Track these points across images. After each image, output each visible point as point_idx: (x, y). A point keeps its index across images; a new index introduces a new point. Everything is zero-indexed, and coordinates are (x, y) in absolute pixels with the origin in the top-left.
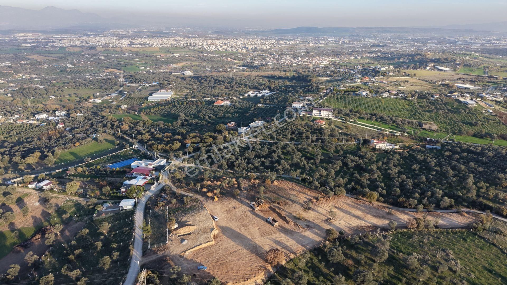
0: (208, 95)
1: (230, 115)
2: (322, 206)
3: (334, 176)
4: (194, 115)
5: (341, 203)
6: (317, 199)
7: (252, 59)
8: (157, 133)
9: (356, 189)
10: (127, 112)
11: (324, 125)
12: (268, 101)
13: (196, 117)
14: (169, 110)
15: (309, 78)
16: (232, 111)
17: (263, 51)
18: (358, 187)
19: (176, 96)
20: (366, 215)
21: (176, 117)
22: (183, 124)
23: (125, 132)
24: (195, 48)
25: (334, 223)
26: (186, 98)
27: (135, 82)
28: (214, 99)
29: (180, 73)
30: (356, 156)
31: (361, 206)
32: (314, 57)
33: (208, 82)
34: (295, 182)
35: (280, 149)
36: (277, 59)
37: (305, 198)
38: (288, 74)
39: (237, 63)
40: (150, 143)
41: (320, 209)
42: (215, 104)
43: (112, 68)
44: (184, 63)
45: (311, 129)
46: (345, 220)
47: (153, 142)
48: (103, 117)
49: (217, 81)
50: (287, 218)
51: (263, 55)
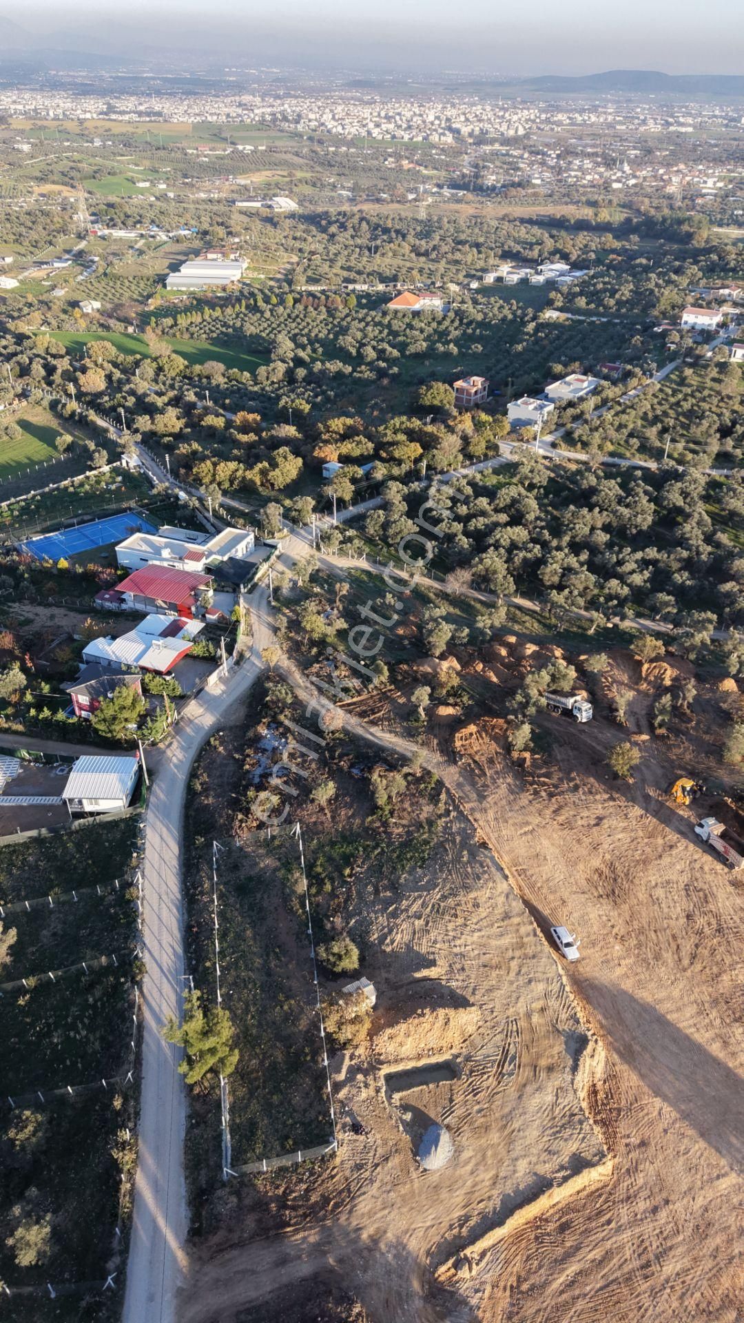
0: (359, 273)
1: (453, 349)
4: (323, 343)
7: (476, 166)
8: (207, 411)
10: (102, 325)
12: (582, 302)
13: (333, 351)
14: (238, 324)
15: (685, 228)
16: (455, 334)
17: (506, 141)
19: (255, 275)
21: (262, 351)
22: (290, 377)
23: (92, 401)
24: (300, 127)
26: (290, 282)
27: (125, 225)
28: (381, 287)
29: (258, 205)
32: (672, 165)
33: (351, 232)
36: (553, 168)
38: (605, 215)
39: (430, 178)
40: (184, 449)
42: (392, 306)
43: (54, 182)
44: (269, 173)
47: (195, 446)
48: (20, 338)
49: (380, 229)
51: (507, 155)
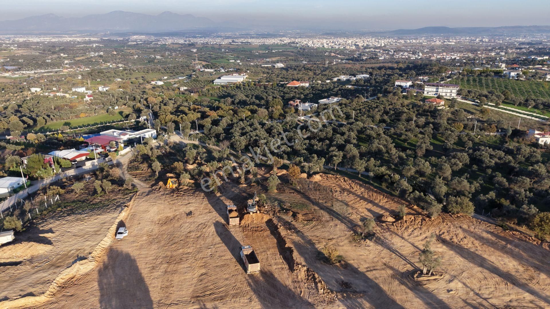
2: (405, 235)
3: (450, 178)
5: (459, 231)
6: (398, 217)
7: (360, 55)
9: (500, 206)
11: (442, 105)
14: (230, 92)
18: (506, 203)
19: (248, 80)
20: (532, 271)
25: (431, 286)
27: (211, 68)
29: (270, 65)
30: (499, 149)
31: (516, 246)
32: (440, 53)
34: (360, 180)
35: (356, 132)
36: (390, 55)
37: (369, 210)
38: (401, 65)
39: (340, 58)
41: (396, 242)
42: (288, 85)
43: (200, 61)
45: (417, 111)
46: (467, 281)
50: (296, 255)
51: (374, 51)
